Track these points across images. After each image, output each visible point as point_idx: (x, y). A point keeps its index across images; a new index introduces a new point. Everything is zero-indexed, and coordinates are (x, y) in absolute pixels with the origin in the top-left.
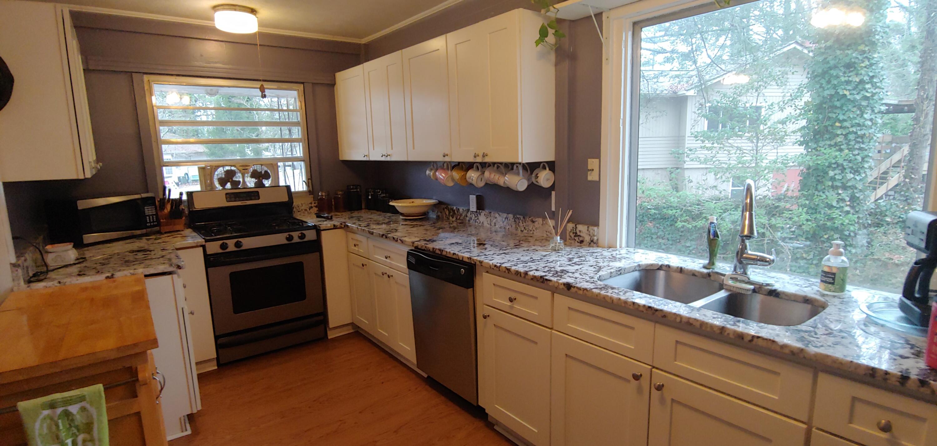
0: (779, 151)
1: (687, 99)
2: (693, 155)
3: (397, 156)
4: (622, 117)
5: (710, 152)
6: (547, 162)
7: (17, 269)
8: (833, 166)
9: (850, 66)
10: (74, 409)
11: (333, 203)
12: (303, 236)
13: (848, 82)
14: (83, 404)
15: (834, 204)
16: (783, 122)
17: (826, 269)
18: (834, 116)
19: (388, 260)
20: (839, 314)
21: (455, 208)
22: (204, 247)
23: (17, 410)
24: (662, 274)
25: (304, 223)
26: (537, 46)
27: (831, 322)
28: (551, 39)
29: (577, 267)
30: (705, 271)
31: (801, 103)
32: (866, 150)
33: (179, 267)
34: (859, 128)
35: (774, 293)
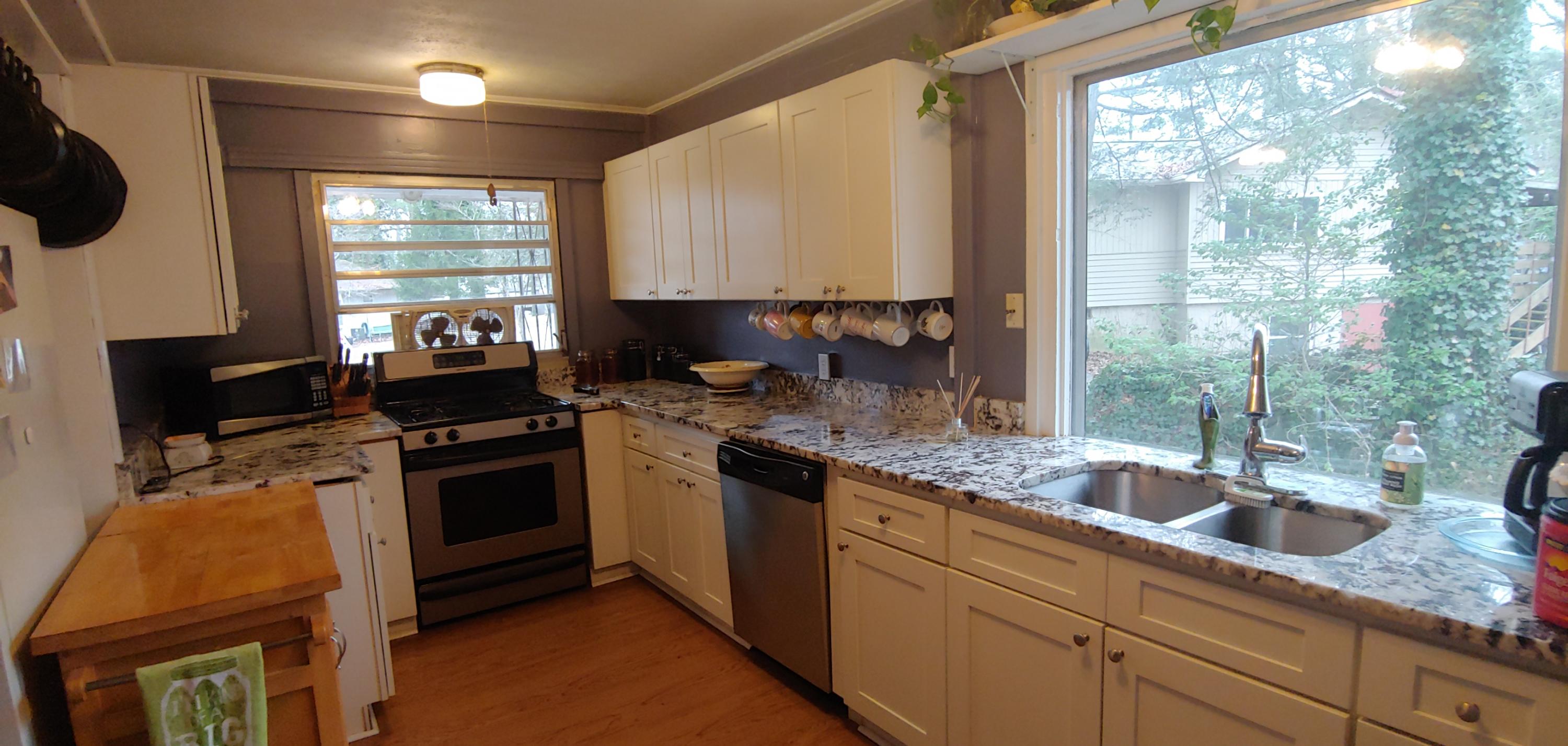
0: (1346, 273)
1: (1189, 187)
2: (1198, 283)
3: (702, 292)
4: (1058, 226)
5: (1228, 276)
6: (942, 300)
7: (125, 472)
8: (1441, 297)
9: (1462, 129)
10: (218, 679)
11: (600, 369)
12: (552, 422)
13: (1461, 156)
14: (232, 671)
15: (1445, 361)
16: (1353, 226)
17: (1389, 467)
18: (1439, 212)
19: (687, 460)
20: (1406, 538)
21: (795, 374)
22: (400, 439)
23: (136, 681)
24: (1125, 477)
25: (554, 401)
26: (920, 117)
27: (1391, 550)
28: (942, 105)
29: (987, 467)
30: (1197, 472)
31: (1381, 193)
32: (1497, 270)
33: (365, 470)
34: (1483, 233)
35: (1305, 507)
